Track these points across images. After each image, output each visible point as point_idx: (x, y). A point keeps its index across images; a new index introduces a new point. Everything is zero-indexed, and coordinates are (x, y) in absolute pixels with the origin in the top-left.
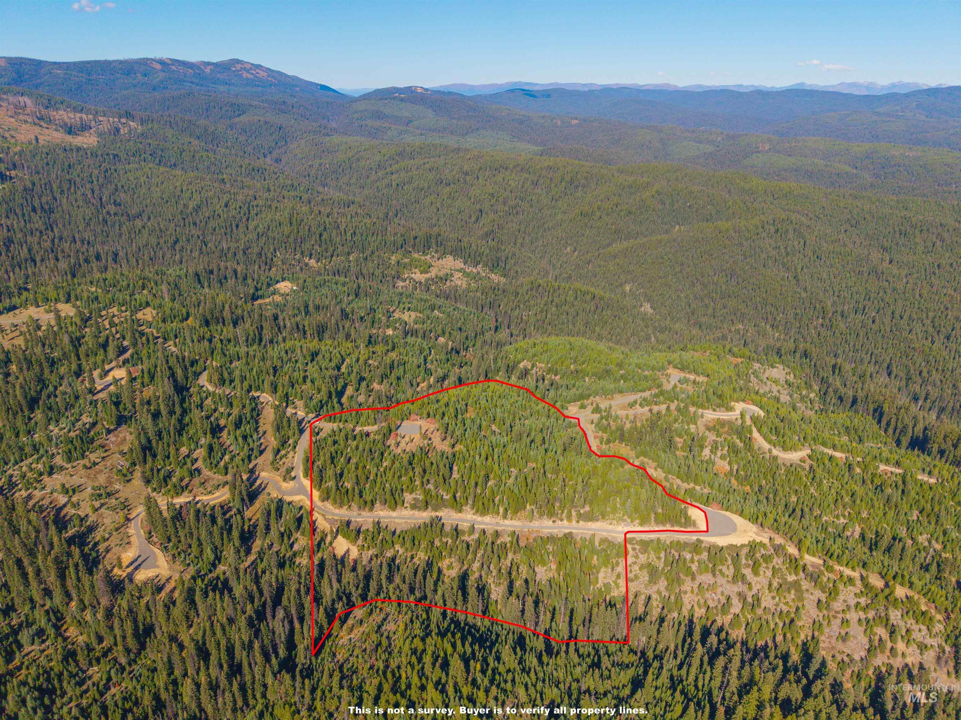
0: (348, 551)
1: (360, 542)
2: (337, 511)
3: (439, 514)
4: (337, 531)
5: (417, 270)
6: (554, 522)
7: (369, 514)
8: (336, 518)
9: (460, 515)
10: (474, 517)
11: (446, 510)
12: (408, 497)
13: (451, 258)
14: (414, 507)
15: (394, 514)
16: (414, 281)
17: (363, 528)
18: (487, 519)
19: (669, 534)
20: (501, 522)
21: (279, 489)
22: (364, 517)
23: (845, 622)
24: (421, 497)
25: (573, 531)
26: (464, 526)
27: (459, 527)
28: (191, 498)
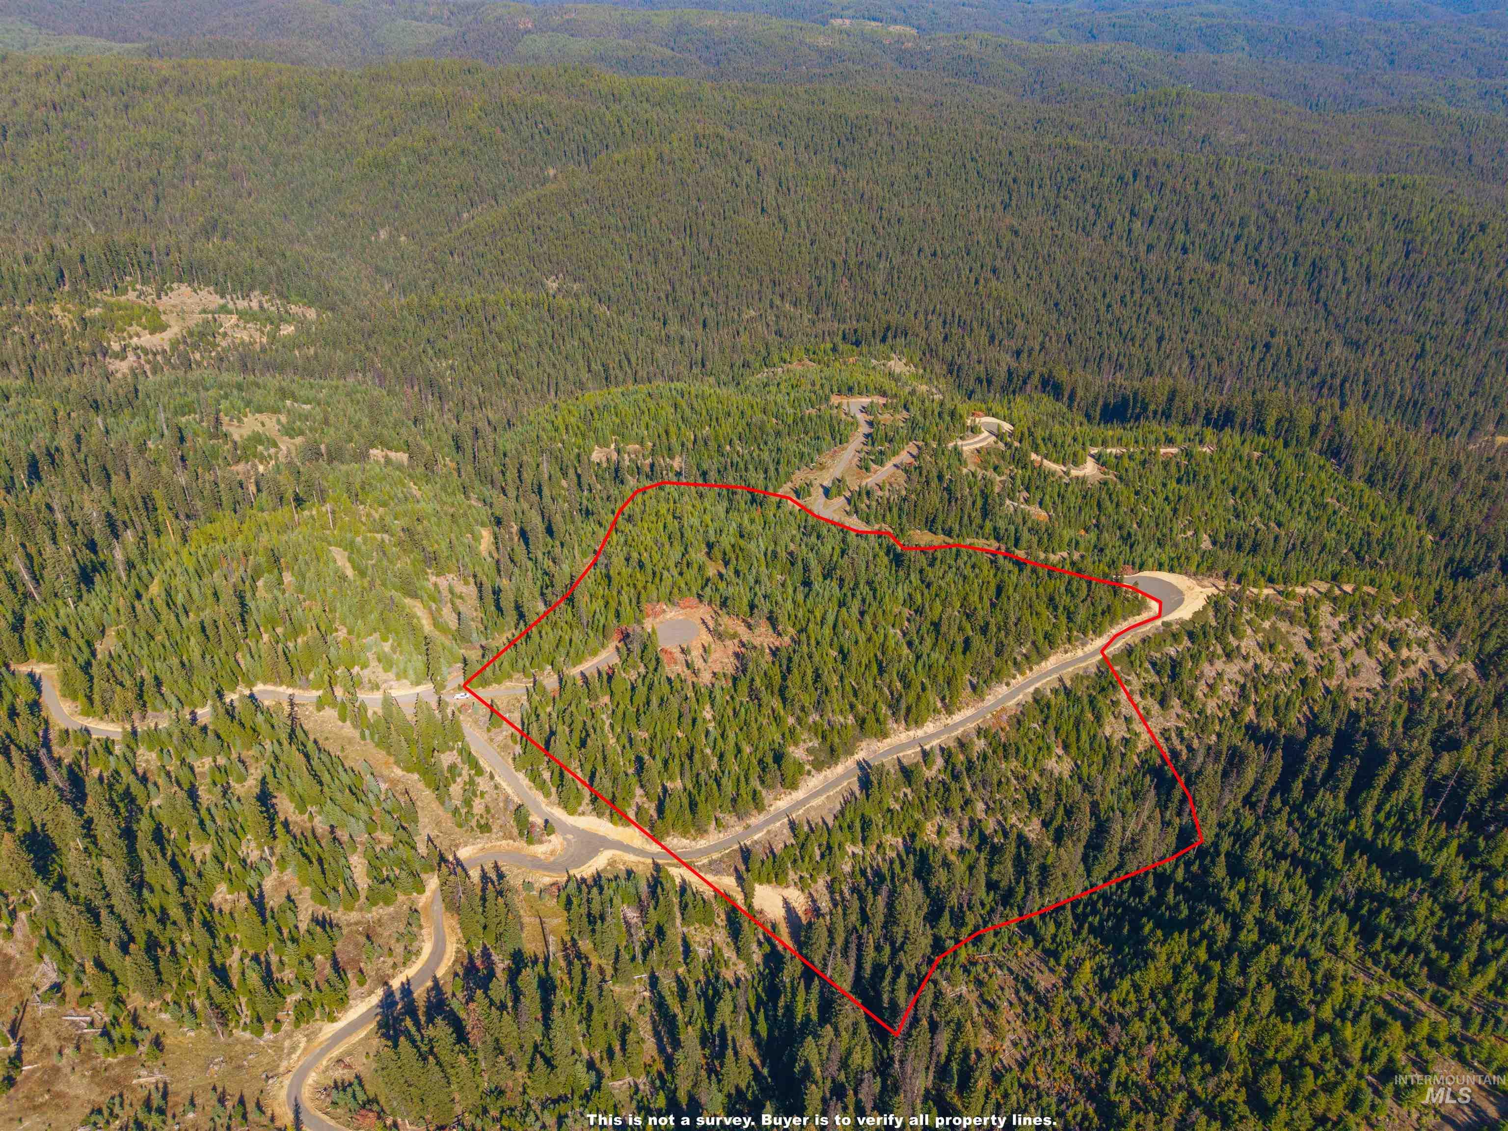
0: (786, 903)
1: (792, 876)
2: (702, 843)
3: (860, 756)
4: (740, 879)
5: (135, 328)
6: (1008, 684)
7: (762, 818)
8: (715, 856)
9: (888, 740)
10: (911, 733)
11: (864, 744)
12: (797, 753)
13: (185, 289)
14: (819, 766)
15: (799, 795)
16: (146, 352)
17: (778, 848)
18: (930, 727)
19: (1131, 633)
20: (949, 721)
21: (538, 864)
22: (759, 828)
23: (1344, 653)
24: (816, 743)
25: (1038, 685)
26: (911, 755)
27: (905, 762)
28: (380, 992)
